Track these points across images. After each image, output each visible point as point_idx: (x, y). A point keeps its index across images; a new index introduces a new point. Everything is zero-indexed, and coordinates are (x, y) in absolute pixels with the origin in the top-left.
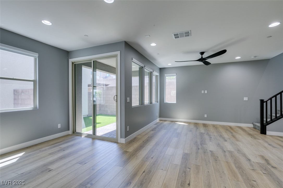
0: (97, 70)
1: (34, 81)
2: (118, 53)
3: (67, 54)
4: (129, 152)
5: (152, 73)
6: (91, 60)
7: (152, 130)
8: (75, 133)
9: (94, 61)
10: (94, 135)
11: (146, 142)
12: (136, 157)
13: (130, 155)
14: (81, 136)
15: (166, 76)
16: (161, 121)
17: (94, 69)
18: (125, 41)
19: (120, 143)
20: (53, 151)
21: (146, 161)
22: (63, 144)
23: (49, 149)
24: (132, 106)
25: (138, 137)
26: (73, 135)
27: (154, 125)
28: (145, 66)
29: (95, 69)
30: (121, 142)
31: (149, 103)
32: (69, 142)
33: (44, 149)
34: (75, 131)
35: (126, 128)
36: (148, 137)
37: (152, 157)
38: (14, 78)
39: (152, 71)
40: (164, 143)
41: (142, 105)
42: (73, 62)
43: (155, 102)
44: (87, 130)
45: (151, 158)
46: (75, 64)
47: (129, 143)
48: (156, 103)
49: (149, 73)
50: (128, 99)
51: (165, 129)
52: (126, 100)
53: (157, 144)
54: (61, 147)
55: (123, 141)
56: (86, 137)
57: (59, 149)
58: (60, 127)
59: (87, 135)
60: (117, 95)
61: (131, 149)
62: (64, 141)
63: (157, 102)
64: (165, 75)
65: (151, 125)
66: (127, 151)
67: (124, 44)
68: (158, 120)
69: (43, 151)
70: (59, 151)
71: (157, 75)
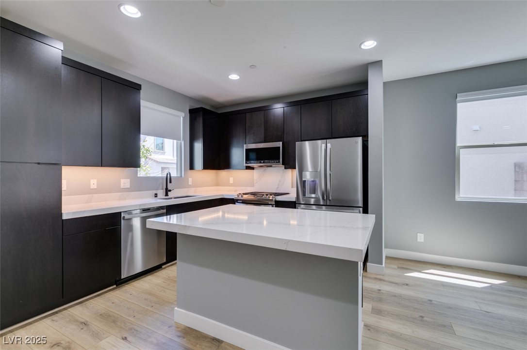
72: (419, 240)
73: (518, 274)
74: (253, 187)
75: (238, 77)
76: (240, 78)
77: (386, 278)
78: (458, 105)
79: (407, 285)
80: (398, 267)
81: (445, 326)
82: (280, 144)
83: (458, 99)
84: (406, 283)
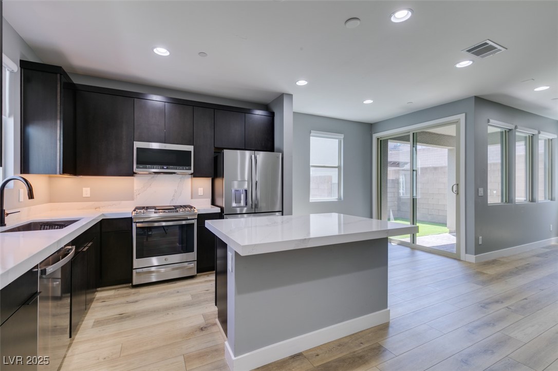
0: (418, 144)
1: (339, 167)
2: (462, 117)
3: (369, 127)
5: (534, 137)
6: (409, 132)
7: (538, 256)
9: (413, 133)
10: (413, 243)
11: (522, 270)
13: (490, 278)
17: (413, 144)
18: (475, 96)
19: (465, 261)
24: (489, 203)
27: (542, 248)
28: (516, 127)
29: (415, 143)
30: (467, 260)
31: (526, 199)
35: (477, 239)
39: (535, 132)
41: (508, 202)
42: (380, 137)
43: (545, 198)
46: (382, 140)
48: (549, 201)
49: (526, 137)
50: (481, 191)
52: (477, 191)
55: (472, 258)
60: (458, 185)
61: (490, 271)
66: (484, 272)
67: (473, 100)
68: (554, 240)
71: (551, 138)
74: (133, 200)
75: (168, 54)
76: (170, 55)
78: (311, 137)
82: (190, 148)
83: (311, 134)
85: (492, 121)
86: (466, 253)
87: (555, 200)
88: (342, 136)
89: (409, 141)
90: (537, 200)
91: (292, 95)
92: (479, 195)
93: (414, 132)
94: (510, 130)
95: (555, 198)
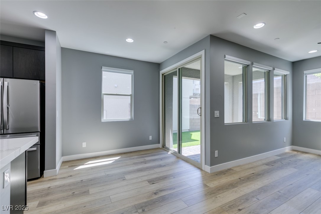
1: (131, 96)
2: (202, 53)
3: (158, 66)
4: (208, 187)
5: (271, 72)
6: (176, 68)
7: (267, 164)
8: (165, 148)
10: (179, 153)
11: (243, 180)
12: (214, 198)
13: (207, 192)
14: (168, 152)
15: (306, 74)
16: (296, 153)
18: (210, 35)
20: (137, 161)
21: (227, 211)
22: (149, 156)
23: (136, 158)
24: (225, 123)
25: (235, 169)
26: (162, 149)
27: (276, 156)
28: (252, 64)
30: (205, 170)
31: (265, 119)
32: (154, 155)
33: (133, 157)
34: (165, 146)
36: (253, 173)
37: (240, 208)
38: (118, 94)
39: (271, 69)
40: (278, 191)
41: (246, 122)
42: (163, 73)
43: (282, 118)
44: (174, 148)
45: (237, 210)
46: (165, 76)
47: (217, 175)
48: (284, 120)
49: (263, 73)
50: (216, 113)
51: (295, 168)
52: (212, 114)
53: (263, 190)
54: (145, 159)
55: (208, 168)
56: (171, 154)
57: (142, 161)
58: (151, 139)
59: (174, 152)
60: (201, 108)
61: (213, 184)
62: (151, 153)
63: (286, 119)
64: (305, 72)
65: (270, 155)
66: (207, 184)
67: (209, 39)
68: (287, 149)
69: (132, 159)
70: (142, 162)
71: (285, 74)
72: (83, 147)
73: (125, 152)
77: (58, 177)
78: (102, 72)
79: (71, 176)
80: (69, 167)
81: (85, 192)
83: (102, 69)
84: (71, 175)
85: (228, 57)
86: (205, 164)
87: (288, 120)
88: (132, 72)
89: (177, 75)
90: (272, 119)
91: (56, 31)
92: (215, 117)
93: (179, 68)
94: (248, 65)
95: (288, 118)
